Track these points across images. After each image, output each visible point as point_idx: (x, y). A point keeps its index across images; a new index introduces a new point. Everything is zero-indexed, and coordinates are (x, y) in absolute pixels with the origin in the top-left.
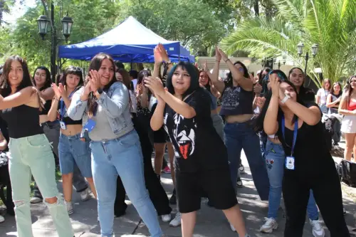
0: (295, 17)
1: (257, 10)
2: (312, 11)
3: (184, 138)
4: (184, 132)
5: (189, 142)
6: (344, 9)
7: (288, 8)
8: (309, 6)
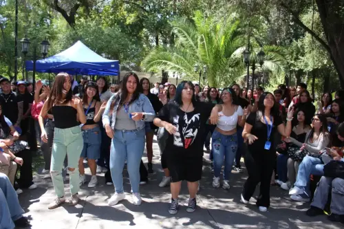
0: (191, 46)
1: (157, 39)
2: (204, 43)
3: (190, 134)
4: (192, 130)
5: (192, 137)
6: (222, 43)
7: (187, 40)
8: (202, 40)
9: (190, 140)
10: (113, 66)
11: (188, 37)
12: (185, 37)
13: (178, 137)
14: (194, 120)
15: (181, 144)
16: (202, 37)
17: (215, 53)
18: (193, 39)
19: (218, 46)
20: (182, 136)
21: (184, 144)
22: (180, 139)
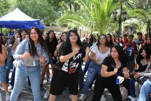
0: (87, 10)
3: (74, 66)
4: (75, 63)
5: (75, 68)
7: (84, 7)
8: (93, 6)
9: (73, 69)
10: (36, 23)
11: (85, 5)
12: (83, 5)
13: (66, 66)
14: (78, 58)
15: (67, 71)
16: (93, 4)
17: (102, 14)
18: (88, 6)
19: (104, 10)
20: (69, 66)
21: (69, 71)
22: (67, 68)
